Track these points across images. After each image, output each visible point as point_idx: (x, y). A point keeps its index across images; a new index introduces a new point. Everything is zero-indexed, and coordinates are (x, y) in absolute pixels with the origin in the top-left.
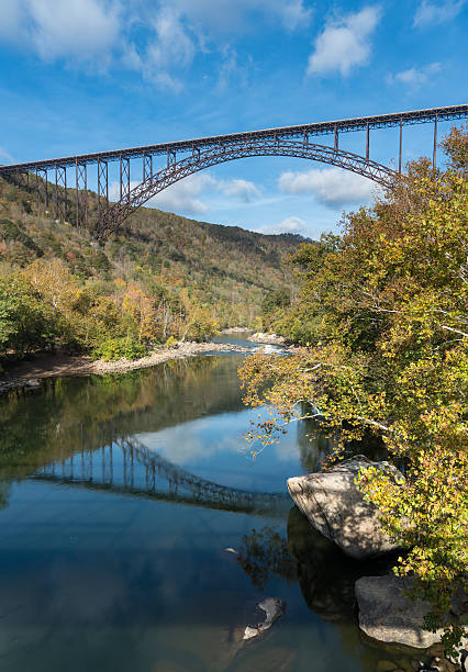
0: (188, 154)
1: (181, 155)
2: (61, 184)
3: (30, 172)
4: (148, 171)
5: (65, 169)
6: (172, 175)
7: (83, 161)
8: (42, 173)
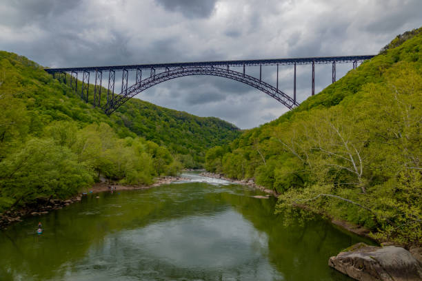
0: (163, 70)
1: (159, 71)
2: (86, 82)
3: (67, 72)
4: (139, 78)
5: (89, 73)
6: (152, 81)
7: (100, 69)
8: (74, 75)
